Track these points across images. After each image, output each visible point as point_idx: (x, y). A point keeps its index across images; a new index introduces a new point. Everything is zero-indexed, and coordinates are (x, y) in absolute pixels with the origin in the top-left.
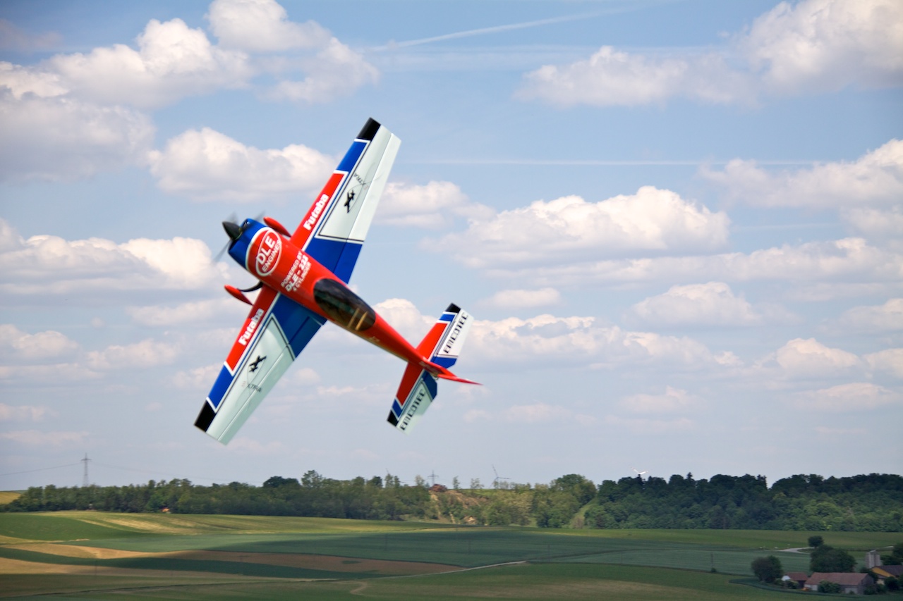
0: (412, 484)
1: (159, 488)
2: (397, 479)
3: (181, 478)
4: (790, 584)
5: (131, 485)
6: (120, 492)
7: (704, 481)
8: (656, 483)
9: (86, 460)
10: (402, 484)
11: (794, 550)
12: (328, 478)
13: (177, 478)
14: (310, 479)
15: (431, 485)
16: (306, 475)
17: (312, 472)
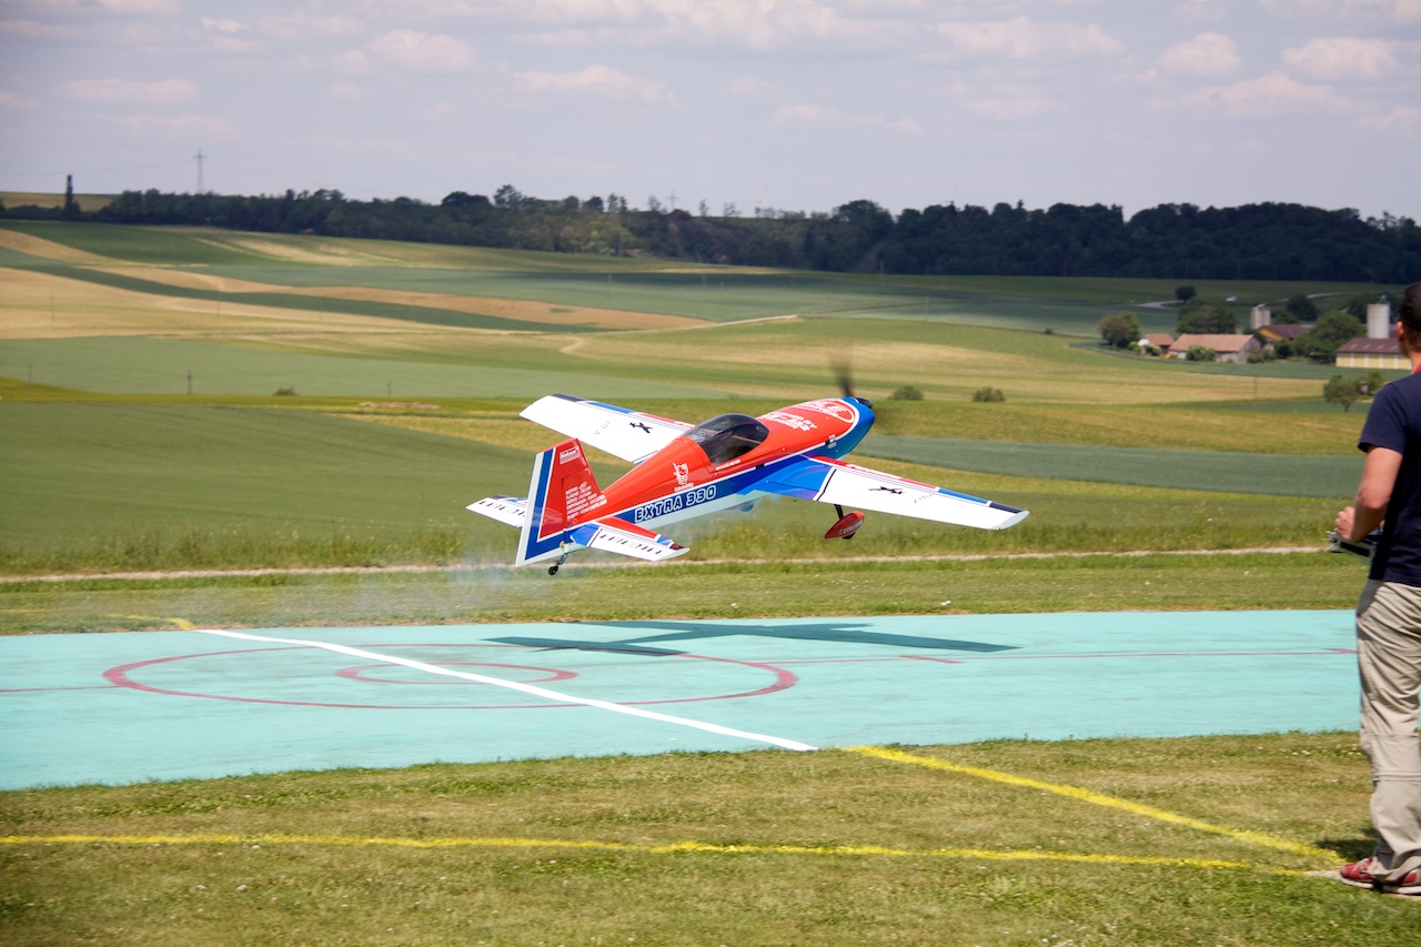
0: (644, 207)
1: (299, 201)
2: (623, 201)
3: (330, 188)
4: (1149, 350)
5: (263, 195)
6: (247, 203)
7: (1039, 212)
8: (974, 213)
9: (200, 157)
10: (630, 207)
11: (1157, 305)
12: (530, 195)
13: (324, 188)
14: (506, 197)
15: (670, 210)
16: (499, 191)
17: (507, 188)
